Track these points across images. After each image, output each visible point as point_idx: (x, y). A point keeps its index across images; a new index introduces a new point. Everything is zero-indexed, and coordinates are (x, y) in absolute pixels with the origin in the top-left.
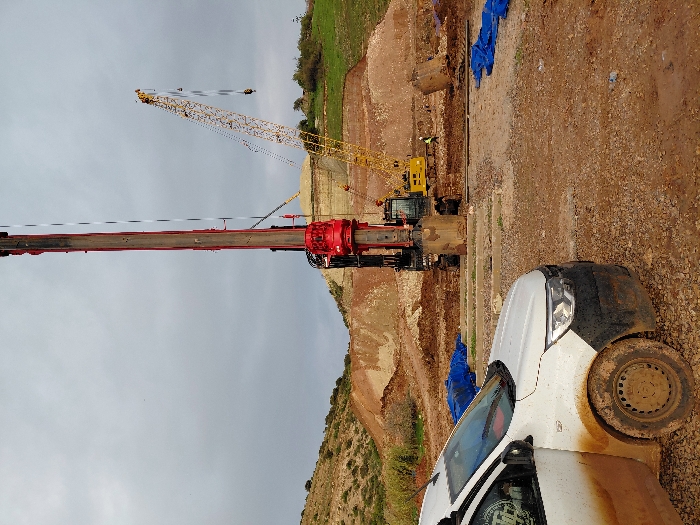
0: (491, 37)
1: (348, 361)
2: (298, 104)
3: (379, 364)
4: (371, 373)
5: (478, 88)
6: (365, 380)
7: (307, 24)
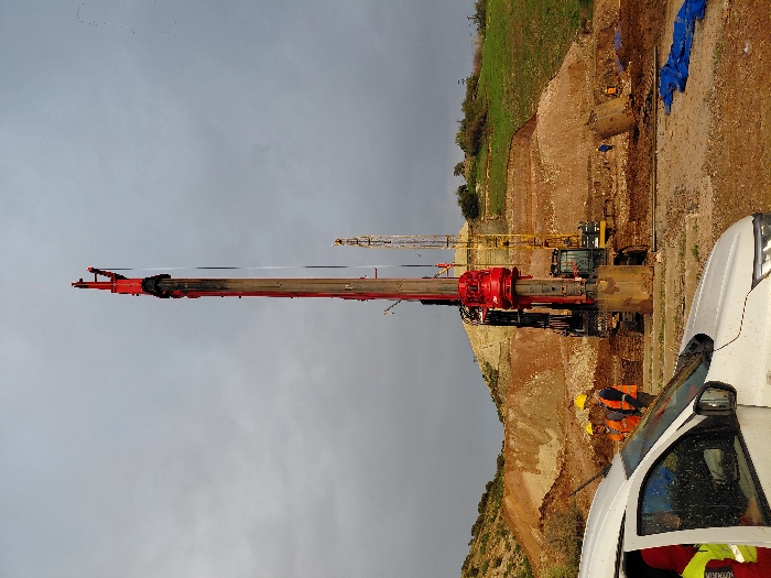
1: (501, 462)
2: (459, 170)
3: (539, 467)
4: (528, 476)
5: (668, 114)
6: (521, 484)
7: (473, 85)
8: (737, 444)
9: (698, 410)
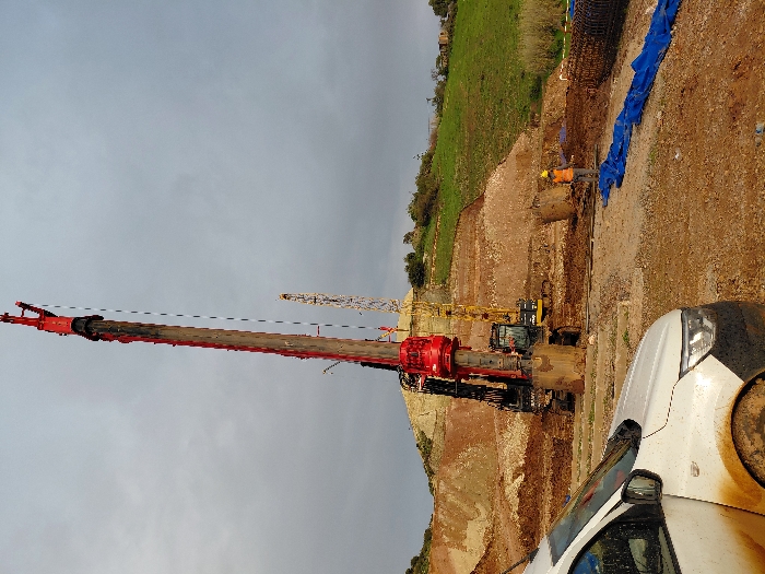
0: (621, 150)
1: (428, 535)
2: (408, 238)
3: (466, 543)
4: (455, 553)
5: (605, 206)
6: (446, 561)
7: (428, 161)
8: (661, 536)
9: (625, 497)
